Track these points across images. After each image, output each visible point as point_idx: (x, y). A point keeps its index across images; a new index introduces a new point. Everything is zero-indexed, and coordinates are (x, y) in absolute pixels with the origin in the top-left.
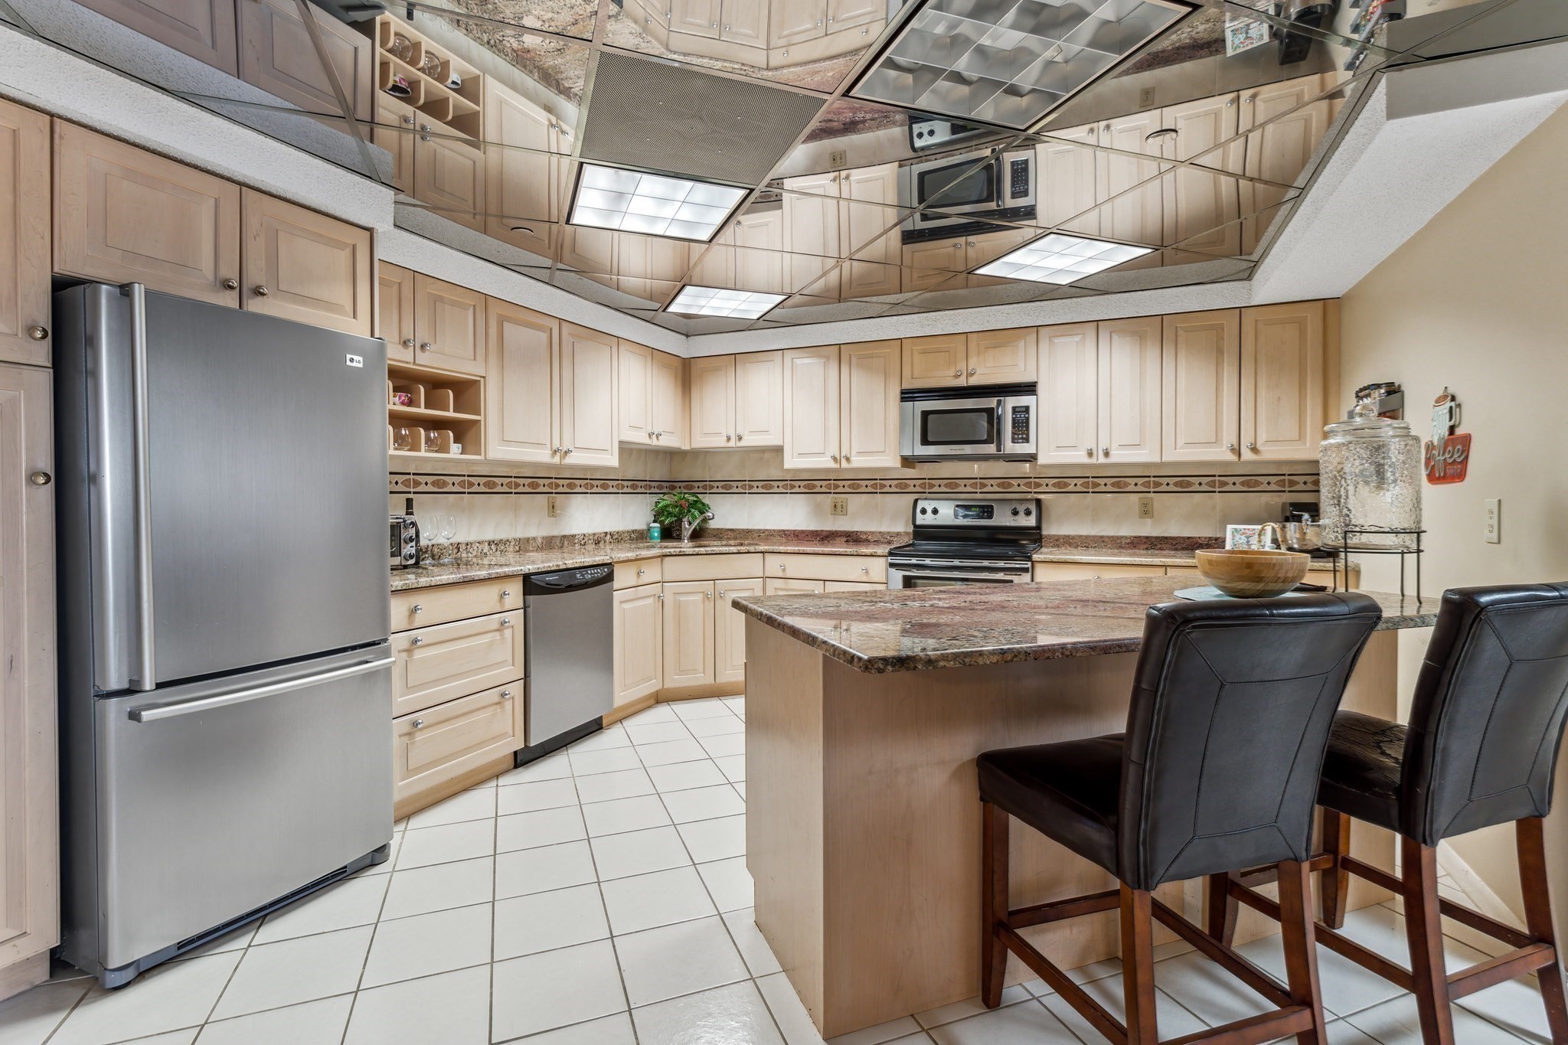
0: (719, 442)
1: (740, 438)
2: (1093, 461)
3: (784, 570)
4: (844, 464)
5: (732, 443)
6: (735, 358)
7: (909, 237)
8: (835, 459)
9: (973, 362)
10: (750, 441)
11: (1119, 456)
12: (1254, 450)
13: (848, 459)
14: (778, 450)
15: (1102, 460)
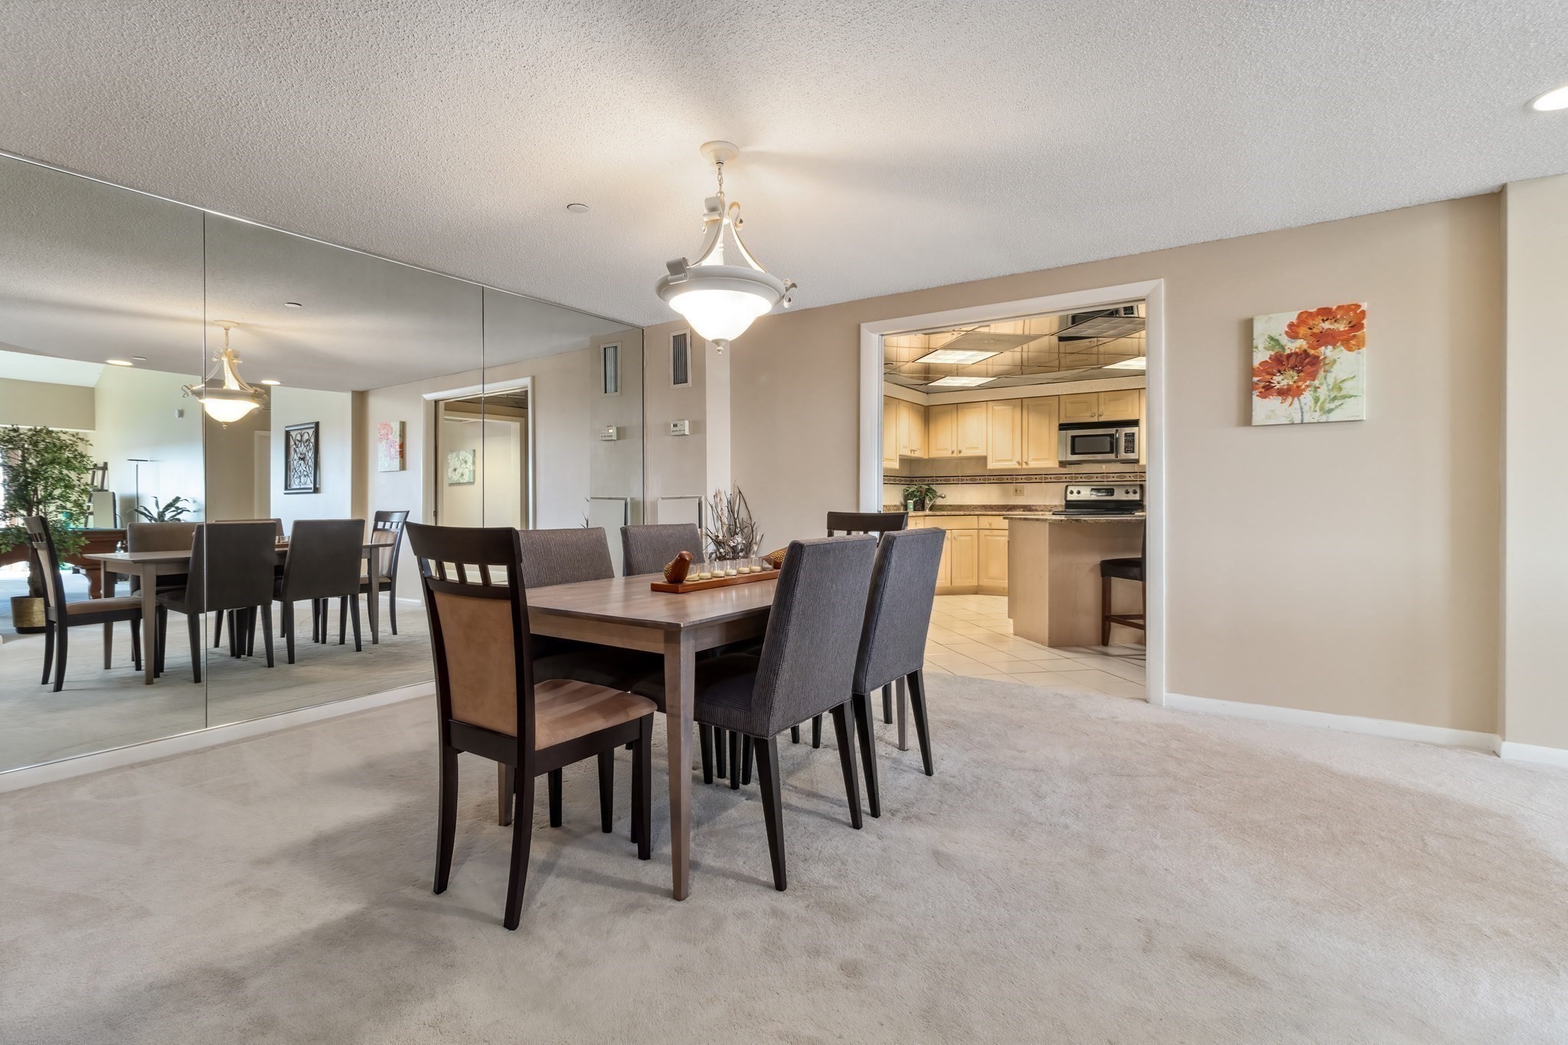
0: (948, 454)
1: (960, 452)
3: (990, 524)
4: (1024, 466)
5: (955, 455)
6: (957, 406)
7: (1061, 339)
8: (1019, 463)
9: (1102, 408)
10: (966, 453)
13: (1026, 463)
14: (985, 458)
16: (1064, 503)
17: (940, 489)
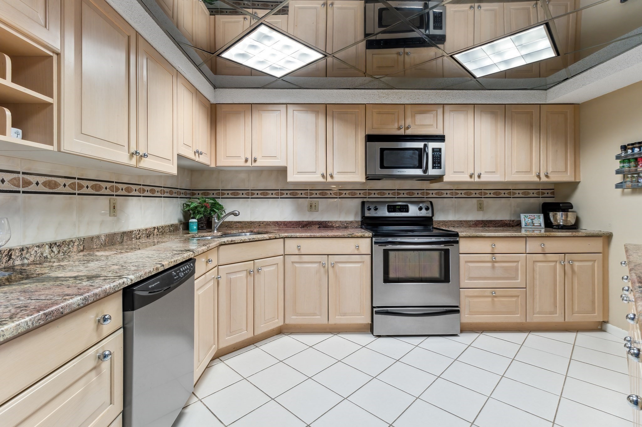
0: (240, 162)
1: (255, 161)
2: (472, 180)
3: (299, 250)
4: (329, 179)
5: (249, 164)
6: (252, 107)
7: (372, 44)
8: (323, 176)
9: (409, 122)
10: (261, 162)
11: (485, 178)
12: (547, 176)
13: (332, 176)
14: (283, 171)
15: (477, 179)
16: (359, 219)
17: (229, 206)
